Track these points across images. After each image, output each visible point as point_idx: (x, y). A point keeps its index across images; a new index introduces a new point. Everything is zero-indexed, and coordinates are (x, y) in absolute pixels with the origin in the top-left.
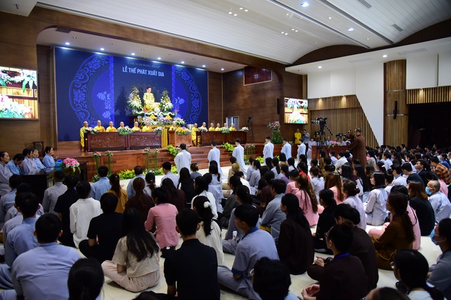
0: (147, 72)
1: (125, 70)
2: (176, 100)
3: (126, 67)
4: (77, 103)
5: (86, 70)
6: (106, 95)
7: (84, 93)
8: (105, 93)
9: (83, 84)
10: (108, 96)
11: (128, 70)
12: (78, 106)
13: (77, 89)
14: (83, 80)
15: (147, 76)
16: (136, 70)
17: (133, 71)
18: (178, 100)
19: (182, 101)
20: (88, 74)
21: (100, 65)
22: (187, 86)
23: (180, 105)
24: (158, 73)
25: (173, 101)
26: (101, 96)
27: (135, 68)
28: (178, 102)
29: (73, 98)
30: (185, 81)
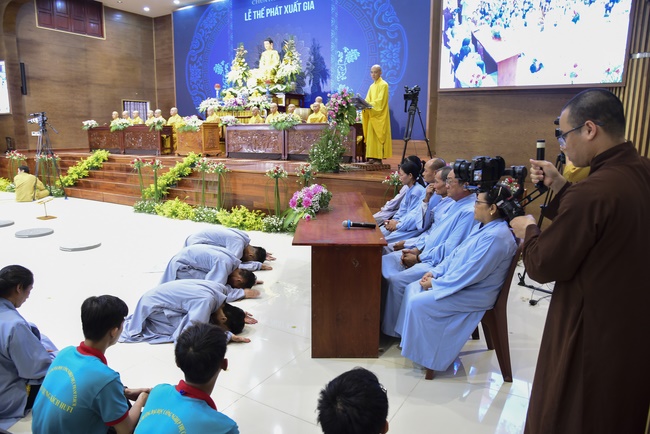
0: (283, 9)
1: (247, 18)
2: (341, 55)
3: (250, 11)
4: (193, 83)
5: (201, 33)
6: (224, 67)
7: (200, 68)
8: (223, 63)
9: (199, 55)
10: (227, 66)
11: (252, 14)
12: (195, 88)
13: (193, 63)
14: (199, 48)
15: (283, 18)
16: (265, 12)
17: (259, 14)
18: (345, 54)
19: (353, 55)
20: (203, 38)
21: (217, 20)
22: (369, 16)
23: (348, 65)
24: (302, 6)
25: (333, 59)
26: (218, 69)
27: (263, 10)
28: (343, 59)
29: (189, 77)
30: (363, 5)
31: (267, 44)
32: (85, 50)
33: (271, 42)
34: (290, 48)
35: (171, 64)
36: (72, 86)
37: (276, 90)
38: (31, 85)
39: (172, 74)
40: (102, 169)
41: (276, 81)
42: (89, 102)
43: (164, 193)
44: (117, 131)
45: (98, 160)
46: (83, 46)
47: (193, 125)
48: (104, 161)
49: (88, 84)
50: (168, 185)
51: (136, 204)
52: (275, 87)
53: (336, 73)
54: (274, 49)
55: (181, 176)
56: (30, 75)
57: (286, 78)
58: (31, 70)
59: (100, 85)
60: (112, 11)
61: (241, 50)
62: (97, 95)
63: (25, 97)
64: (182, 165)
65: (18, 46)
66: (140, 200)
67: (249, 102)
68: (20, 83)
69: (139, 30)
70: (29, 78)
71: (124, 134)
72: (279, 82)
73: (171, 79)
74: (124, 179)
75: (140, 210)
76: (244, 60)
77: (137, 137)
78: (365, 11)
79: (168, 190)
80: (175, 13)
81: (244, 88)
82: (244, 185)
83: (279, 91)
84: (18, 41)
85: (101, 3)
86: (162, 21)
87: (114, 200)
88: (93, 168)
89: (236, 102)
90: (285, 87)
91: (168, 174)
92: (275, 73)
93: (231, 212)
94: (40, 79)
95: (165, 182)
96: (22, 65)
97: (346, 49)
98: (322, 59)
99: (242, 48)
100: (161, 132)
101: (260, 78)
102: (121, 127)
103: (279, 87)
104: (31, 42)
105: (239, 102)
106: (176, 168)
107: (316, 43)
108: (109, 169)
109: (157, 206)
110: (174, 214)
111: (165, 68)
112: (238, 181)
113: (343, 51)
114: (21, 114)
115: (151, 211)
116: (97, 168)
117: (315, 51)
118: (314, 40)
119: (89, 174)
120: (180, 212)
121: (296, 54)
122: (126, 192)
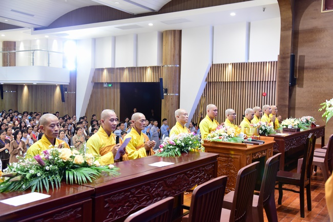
56: (306, 65)
58: (307, 60)
65: (295, 38)
68: (289, 76)
70: (304, 68)
96: (292, 57)
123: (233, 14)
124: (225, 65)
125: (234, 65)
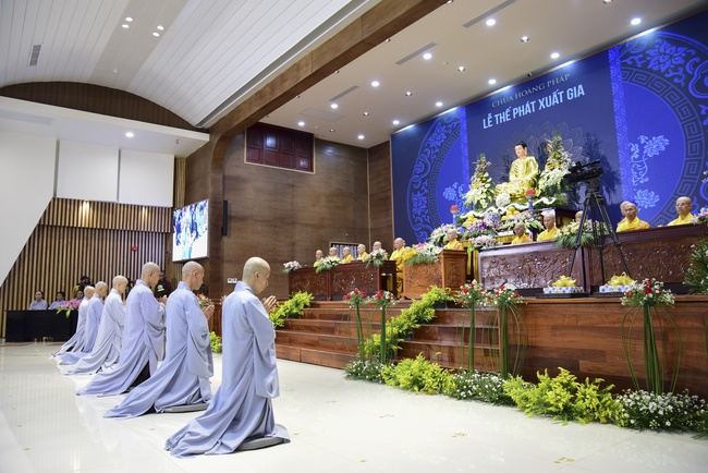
0: (537, 105)
1: (487, 124)
3: (490, 117)
4: (416, 215)
5: (426, 154)
6: (457, 190)
7: (425, 195)
8: (455, 186)
9: (423, 180)
10: (461, 189)
11: (493, 119)
12: (419, 222)
13: (416, 191)
14: (424, 172)
15: (539, 114)
16: (511, 113)
17: (504, 117)
18: (642, 147)
19: (656, 145)
20: (430, 159)
21: (446, 134)
22: (678, 85)
23: (649, 161)
24: (565, 95)
25: (621, 156)
26: (449, 193)
27: (508, 111)
28: (641, 153)
29: (411, 208)
30: (667, 72)
31: (518, 148)
32: (293, 186)
33: (524, 146)
34: (556, 148)
35: (388, 198)
36: (276, 226)
37: (542, 206)
38: (233, 225)
39: (388, 210)
40: (302, 317)
41: (538, 193)
42: (294, 244)
43: (395, 347)
44: (324, 271)
45: (297, 305)
46: (290, 181)
47: (429, 253)
48: (305, 306)
49: (293, 223)
50: (400, 335)
51: (350, 366)
52: (538, 201)
53: (630, 176)
54: (529, 154)
55: (420, 320)
56: (233, 214)
57: (554, 187)
58: (234, 209)
59: (306, 225)
60: (324, 143)
61: (482, 162)
62: (301, 236)
63: (225, 239)
64: (421, 304)
65: (224, 183)
66: (356, 360)
67: (504, 222)
68: (221, 223)
69: (352, 162)
70: (231, 217)
71: (332, 275)
72: (542, 194)
73: (388, 215)
74: (331, 330)
75: (356, 375)
76: (487, 175)
77: (348, 279)
78: (671, 79)
79: (400, 344)
80: (393, 136)
81: (492, 208)
82: (555, 328)
83: (546, 206)
84: (224, 178)
85: (312, 135)
86: (377, 151)
87: (315, 360)
88: (292, 315)
89: (484, 225)
90: (554, 199)
91: (400, 319)
92: (535, 185)
93: (536, 381)
94: (242, 219)
95: (395, 330)
96: (226, 202)
97: (643, 139)
98: (604, 158)
99: (483, 159)
100: (382, 269)
101: (514, 192)
102: (329, 266)
103: (545, 200)
104: (237, 179)
105: (489, 223)
106: (411, 310)
107: (593, 138)
108: (312, 316)
109: (385, 369)
110: (417, 384)
111: (381, 203)
112: (541, 321)
113: (639, 142)
114: (219, 258)
115: (374, 377)
116: (296, 316)
117: (590, 149)
118: (588, 135)
119: (285, 323)
120: (429, 381)
121: (565, 155)
122: (333, 348)
123: (130, 135)
124: (78, 203)
125: (92, 204)
